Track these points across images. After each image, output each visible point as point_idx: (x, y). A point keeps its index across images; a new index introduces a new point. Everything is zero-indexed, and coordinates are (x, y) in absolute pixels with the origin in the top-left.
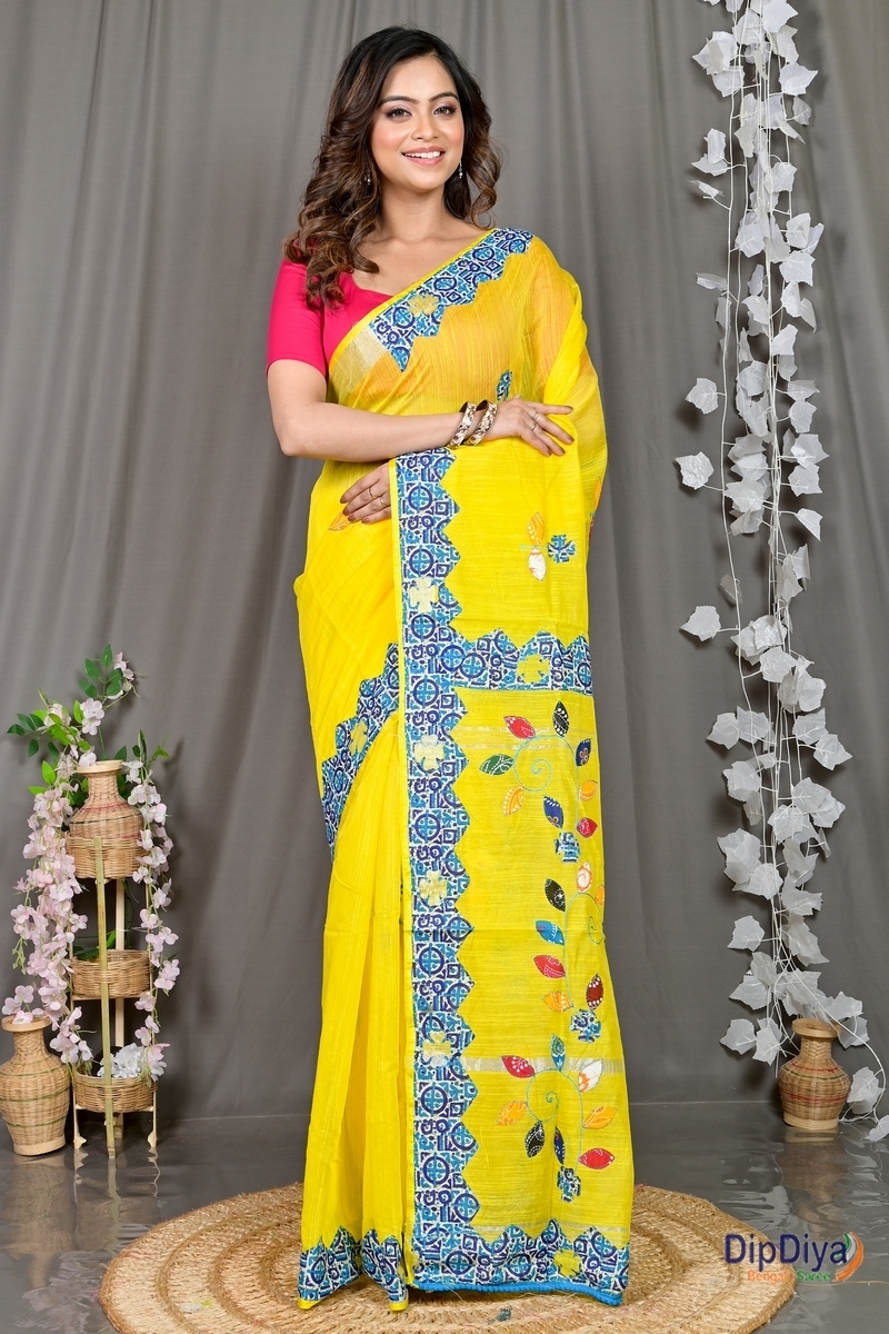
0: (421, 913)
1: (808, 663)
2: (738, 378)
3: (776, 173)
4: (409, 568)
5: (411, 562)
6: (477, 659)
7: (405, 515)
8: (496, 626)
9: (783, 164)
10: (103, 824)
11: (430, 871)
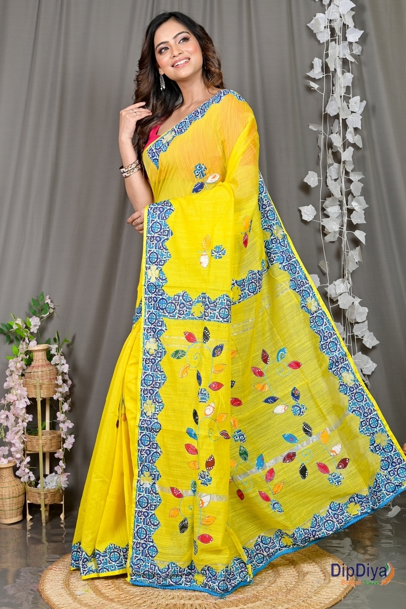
0: (143, 418)
1: (359, 300)
2: (327, 171)
3: (344, 78)
4: (148, 260)
5: (149, 257)
6: (173, 305)
7: (149, 235)
8: (184, 289)
9: (348, 73)
10: (40, 373)
11: (148, 400)
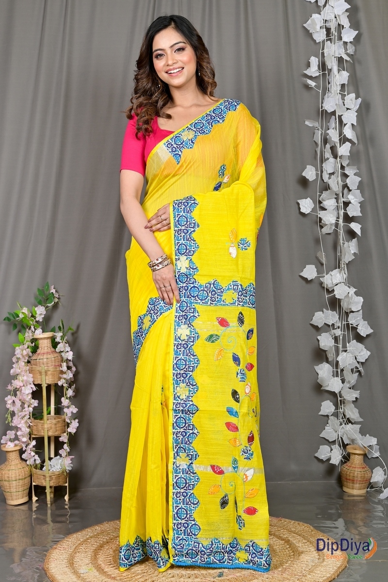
0: (177, 402)
1: (355, 290)
2: (324, 165)
3: (340, 76)
4: (177, 252)
5: (178, 249)
6: (205, 292)
7: (176, 229)
8: (214, 278)
9: (343, 72)
10: (45, 360)
11: (181, 384)
